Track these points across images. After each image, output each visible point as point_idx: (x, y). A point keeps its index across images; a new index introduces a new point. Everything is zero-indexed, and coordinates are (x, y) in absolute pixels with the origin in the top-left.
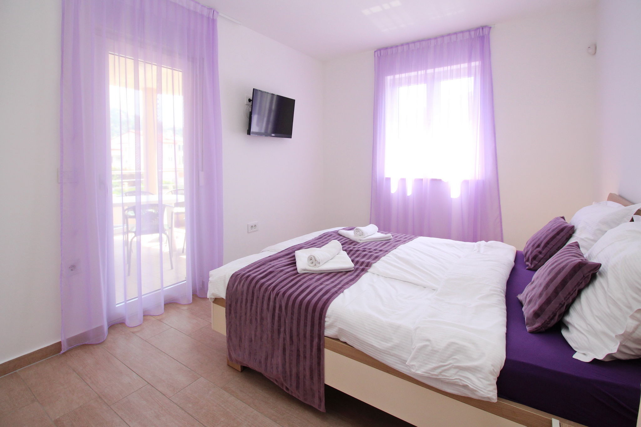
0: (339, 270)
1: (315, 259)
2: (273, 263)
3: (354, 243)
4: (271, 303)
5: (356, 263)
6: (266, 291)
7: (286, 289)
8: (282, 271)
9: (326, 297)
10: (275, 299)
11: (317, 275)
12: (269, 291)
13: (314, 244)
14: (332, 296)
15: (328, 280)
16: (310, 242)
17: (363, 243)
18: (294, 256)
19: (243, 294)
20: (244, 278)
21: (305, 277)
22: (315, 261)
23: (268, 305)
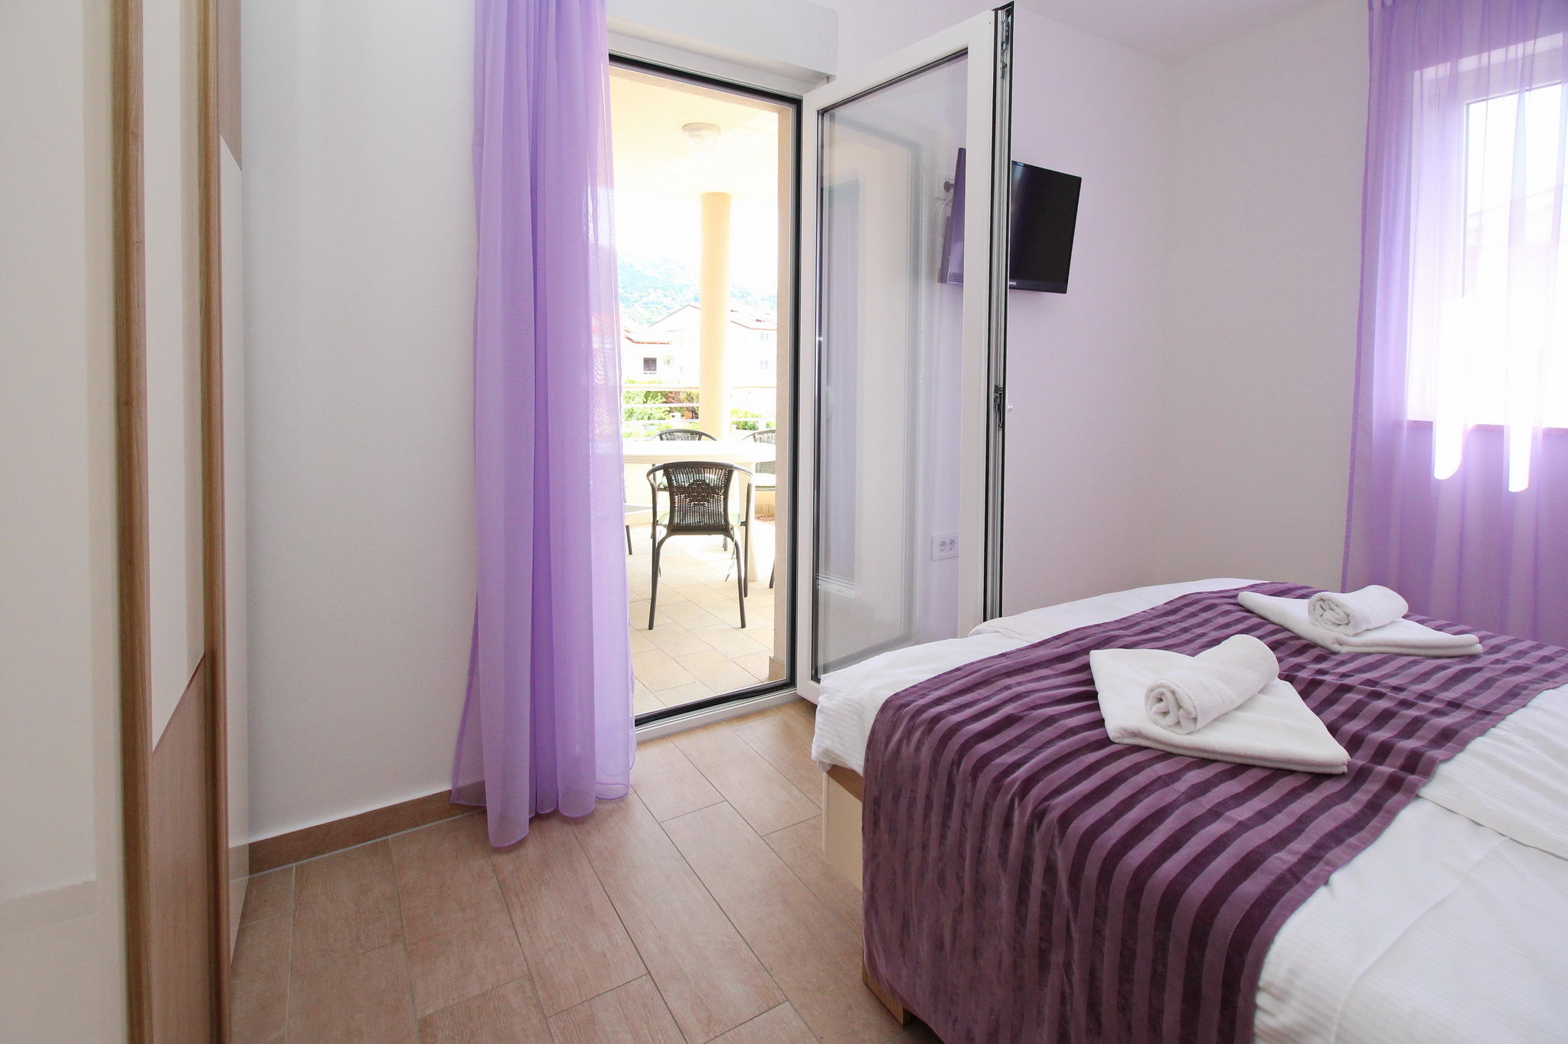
0: (1280, 761)
1: (1176, 700)
2: (1020, 684)
3: (1314, 653)
4: (1015, 842)
5: (1353, 744)
6: (998, 790)
7: (1070, 804)
8: (1050, 720)
9: (1252, 887)
10: (1030, 830)
11: (1189, 767)
12: (1006, 794)
13: (1152, 630)
14: (1281, 894)
15: (1239, 799)
16: (1138, 623)
17: (1355, 657)
18: (1087, 667)
19: (917, 776)
20: (924, 721)
21: (1143, 769)
22: (1176, 708)
23: (1004, 845)
